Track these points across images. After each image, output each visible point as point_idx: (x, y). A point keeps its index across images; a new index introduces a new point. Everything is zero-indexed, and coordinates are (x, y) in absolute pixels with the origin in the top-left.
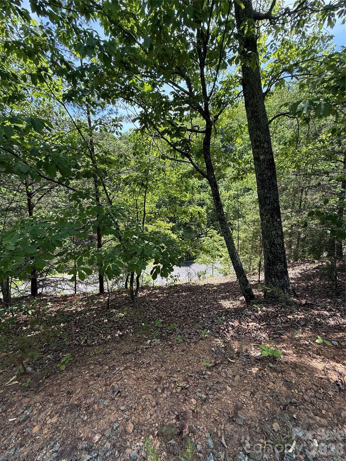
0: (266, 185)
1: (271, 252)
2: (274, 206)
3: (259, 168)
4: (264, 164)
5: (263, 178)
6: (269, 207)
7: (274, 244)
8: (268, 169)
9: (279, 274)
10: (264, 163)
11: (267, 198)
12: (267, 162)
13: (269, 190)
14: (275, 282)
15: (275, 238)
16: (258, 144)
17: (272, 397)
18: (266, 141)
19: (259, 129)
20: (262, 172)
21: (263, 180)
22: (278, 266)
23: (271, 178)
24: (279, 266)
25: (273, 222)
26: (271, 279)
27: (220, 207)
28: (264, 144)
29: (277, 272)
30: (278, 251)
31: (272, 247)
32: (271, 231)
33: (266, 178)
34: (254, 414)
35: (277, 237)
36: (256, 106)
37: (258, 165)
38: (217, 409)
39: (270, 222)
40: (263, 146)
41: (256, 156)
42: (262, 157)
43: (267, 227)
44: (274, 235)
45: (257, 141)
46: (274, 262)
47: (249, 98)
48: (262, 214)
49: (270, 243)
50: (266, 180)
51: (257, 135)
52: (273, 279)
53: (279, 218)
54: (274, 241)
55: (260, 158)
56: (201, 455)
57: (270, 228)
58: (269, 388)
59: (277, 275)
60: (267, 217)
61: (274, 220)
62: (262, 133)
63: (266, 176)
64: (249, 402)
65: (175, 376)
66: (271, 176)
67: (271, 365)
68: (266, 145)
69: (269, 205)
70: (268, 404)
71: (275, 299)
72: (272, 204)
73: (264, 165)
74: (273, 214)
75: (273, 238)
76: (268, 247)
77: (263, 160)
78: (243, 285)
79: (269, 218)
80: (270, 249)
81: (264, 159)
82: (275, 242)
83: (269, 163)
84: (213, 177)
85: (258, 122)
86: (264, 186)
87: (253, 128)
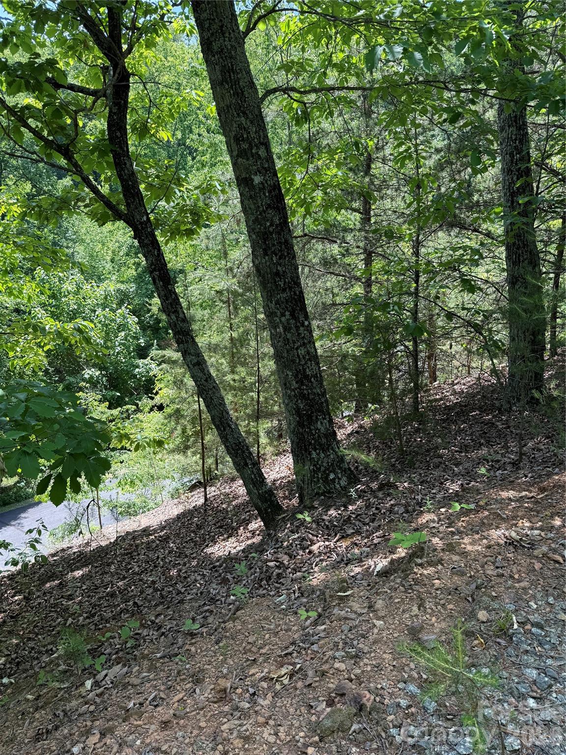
0: (274, 245)
1: (303, 397)
2: (295, 294)
3: (255, 204)
4: (263, 196)
5: (265, 228)
6: (285, 295)
7: (306, 377)
8: (274, 208)
9: (324, 441)
10: (264, 194)
11: (277, 274)
12: (270, 192)
13: (280, 258)
14: (319, 459)
15: (306, 363)
16: (245, 146)
17: (450, 594)
18: (262, 144)
19: (244, 113)
20: (261, 214)
21: (266, 233)
22: (319, 423)
23: (282, 230)
24: (322, 423)
25: (297, 328)
26: (310, 454)
27: (174, 300)
28: (258, 148)
29: (319, 436)
30: (315, 391)
31: (302, 384)
32: (297, 349)
33: (271, 229)
34: (443, 625)
35: (310, 360)
36: (231, 58)
37: (251, 197)
38: (385, 652)
39: (290, 328)
40: (257, 153)
41: (244, 176)
42: (257, 179)
43: (286, 341)
44: (304, 358)
45: (243, 140)
46: (310, 417)
47: (212, 34)
48: (272, 313)
49: (296, 376)
50: (271, 233)
51: (240, 126)
52: (314, 455)
53: (306, 320)
54: (304, 370)
55: (252, 180)
56: (413, 710)
57: (294, 342)
58: (437, 589)
59: (320, 445)
60: (283, 319)
61: (298, 324)
62: (252, 122)
63: (271, 225)
64: (425, 618)
65: (252, 671)
66: (280, 223)
67: (419, 561)
68: (262, 152)
69: (284, 290)
70: (451, 606)
71: (325, 496)
72: (290, 288)
73: (265, 199)
74: (294, 311)
75: (303, 362)
76: (294, 385)
77: (261, 186)
78: (254, 485)
79: (288, 320)
80: (300, 389)
81: (262, 183)
82: (308, 372)
83: (273, 193)
84: (145, 218)
85: (239, 94)
86: (270, 249)
87: (229, 107)
